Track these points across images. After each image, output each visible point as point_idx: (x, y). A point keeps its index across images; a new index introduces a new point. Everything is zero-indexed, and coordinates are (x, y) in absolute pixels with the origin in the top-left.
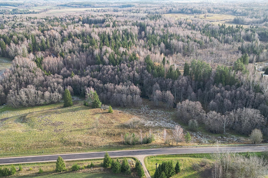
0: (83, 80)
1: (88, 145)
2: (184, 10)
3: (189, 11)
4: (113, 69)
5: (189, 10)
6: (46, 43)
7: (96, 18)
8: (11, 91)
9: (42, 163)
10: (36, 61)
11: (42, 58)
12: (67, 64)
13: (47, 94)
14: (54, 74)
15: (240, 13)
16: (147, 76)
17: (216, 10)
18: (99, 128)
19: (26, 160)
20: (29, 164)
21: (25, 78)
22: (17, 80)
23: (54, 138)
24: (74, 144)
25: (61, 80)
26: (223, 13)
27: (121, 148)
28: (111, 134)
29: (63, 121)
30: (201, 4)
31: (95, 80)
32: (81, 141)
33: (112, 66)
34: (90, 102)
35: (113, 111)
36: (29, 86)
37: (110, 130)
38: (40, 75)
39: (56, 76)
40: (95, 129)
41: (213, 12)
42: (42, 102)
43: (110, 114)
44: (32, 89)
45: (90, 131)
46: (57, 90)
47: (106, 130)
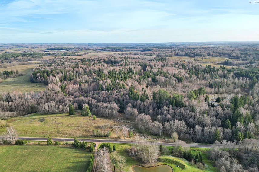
0: (85, 100)
1: (71, 134)
2: (188, 54)
3: (192, 55)
4: (106, 94)
5: (193, 53)
6: (73, 76)
7: (116, 60)
8: (41, 104)
9: (42, 141)
10: (61, 87)
11: (66, 85)
12: (81, 90)
13: (61, 107)
14: (69, 96)
15: (234, 57)
16: (126, 99)
17: (216, 54)
18: (82, 127)
19: (34, 139)
20: (35, 141)
21: (51, 97)
22: (46, 97)
23: (54, 130)
24: (64, 133)
25: (72, 99)
26: (221, 56)
27: (90, 138)
28: (88, 131)
29: (63, 122)
30: (207, 49)
31: (93, 100)
32: (68, 132)
33: (106, 92)
34: (84, 113)
35: (97, 119)
36: (52, 102)
37: (88, 128)
38: (61, 96)
39: (70, 97)
40: (80, 127)
41: (212, 56)
42: (57, 111)
43: (94, 120)
44: (53, 103)
45: (76, 128)
46: (67, 105)
47: (86, 129)
